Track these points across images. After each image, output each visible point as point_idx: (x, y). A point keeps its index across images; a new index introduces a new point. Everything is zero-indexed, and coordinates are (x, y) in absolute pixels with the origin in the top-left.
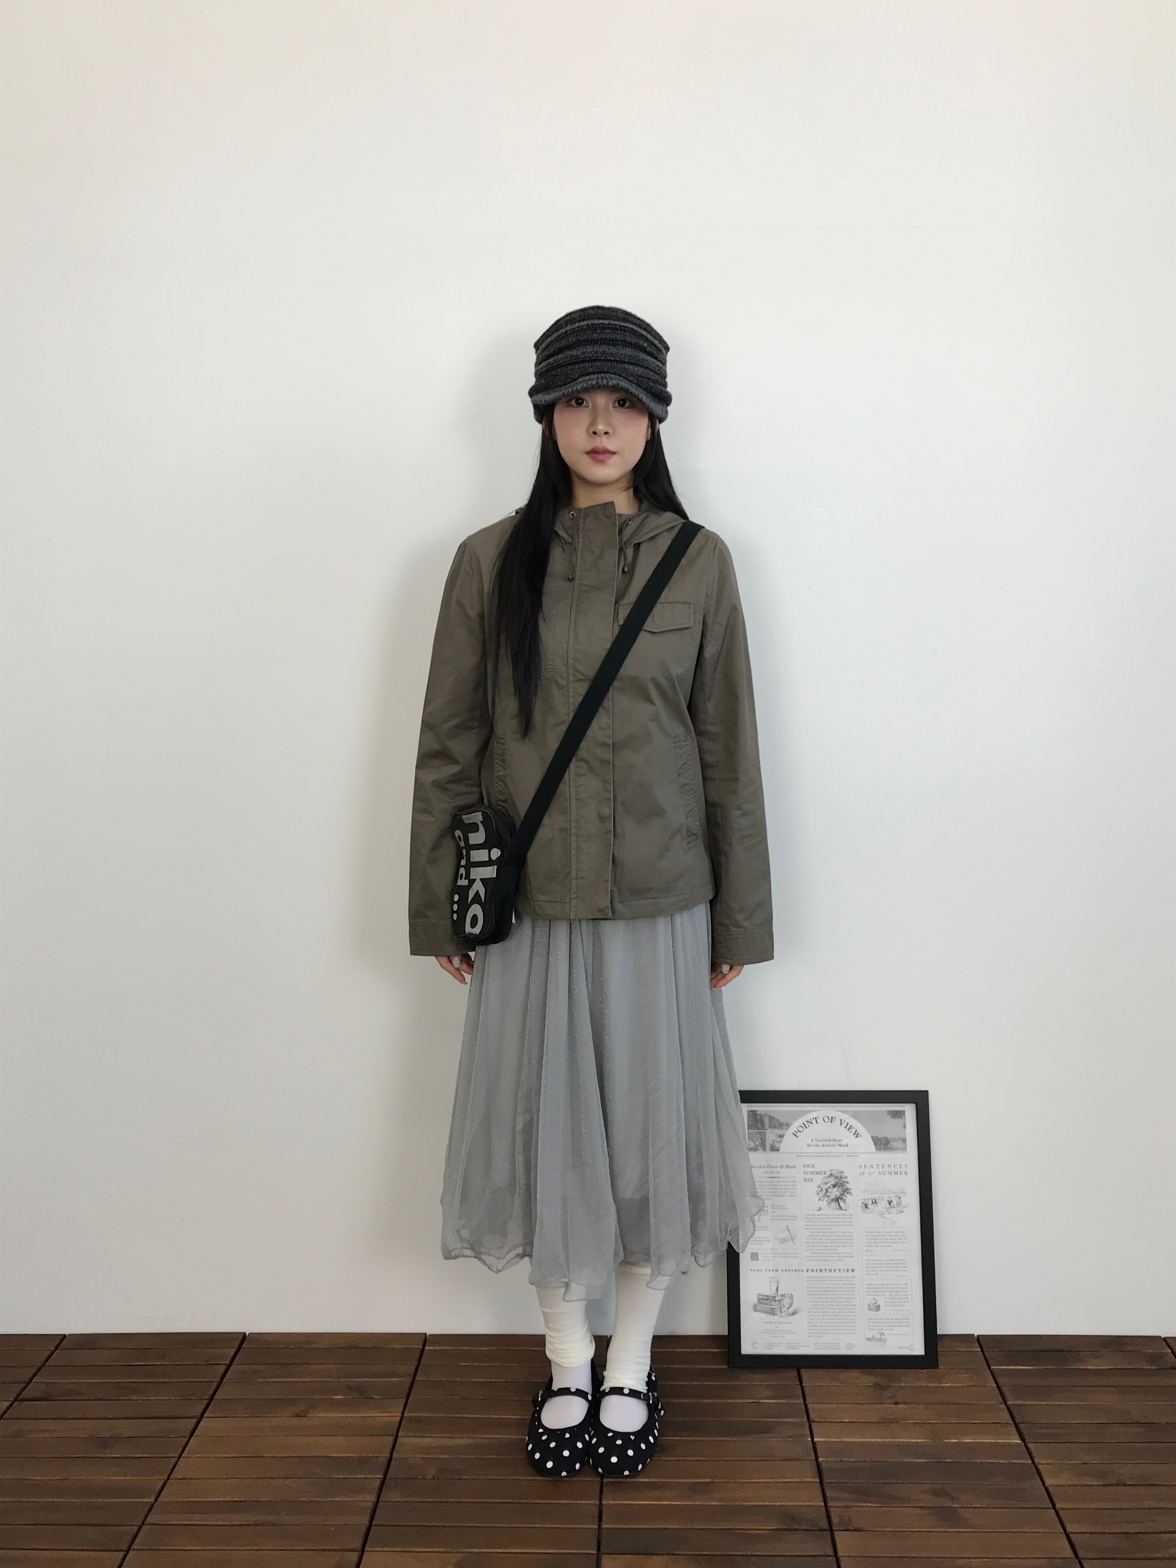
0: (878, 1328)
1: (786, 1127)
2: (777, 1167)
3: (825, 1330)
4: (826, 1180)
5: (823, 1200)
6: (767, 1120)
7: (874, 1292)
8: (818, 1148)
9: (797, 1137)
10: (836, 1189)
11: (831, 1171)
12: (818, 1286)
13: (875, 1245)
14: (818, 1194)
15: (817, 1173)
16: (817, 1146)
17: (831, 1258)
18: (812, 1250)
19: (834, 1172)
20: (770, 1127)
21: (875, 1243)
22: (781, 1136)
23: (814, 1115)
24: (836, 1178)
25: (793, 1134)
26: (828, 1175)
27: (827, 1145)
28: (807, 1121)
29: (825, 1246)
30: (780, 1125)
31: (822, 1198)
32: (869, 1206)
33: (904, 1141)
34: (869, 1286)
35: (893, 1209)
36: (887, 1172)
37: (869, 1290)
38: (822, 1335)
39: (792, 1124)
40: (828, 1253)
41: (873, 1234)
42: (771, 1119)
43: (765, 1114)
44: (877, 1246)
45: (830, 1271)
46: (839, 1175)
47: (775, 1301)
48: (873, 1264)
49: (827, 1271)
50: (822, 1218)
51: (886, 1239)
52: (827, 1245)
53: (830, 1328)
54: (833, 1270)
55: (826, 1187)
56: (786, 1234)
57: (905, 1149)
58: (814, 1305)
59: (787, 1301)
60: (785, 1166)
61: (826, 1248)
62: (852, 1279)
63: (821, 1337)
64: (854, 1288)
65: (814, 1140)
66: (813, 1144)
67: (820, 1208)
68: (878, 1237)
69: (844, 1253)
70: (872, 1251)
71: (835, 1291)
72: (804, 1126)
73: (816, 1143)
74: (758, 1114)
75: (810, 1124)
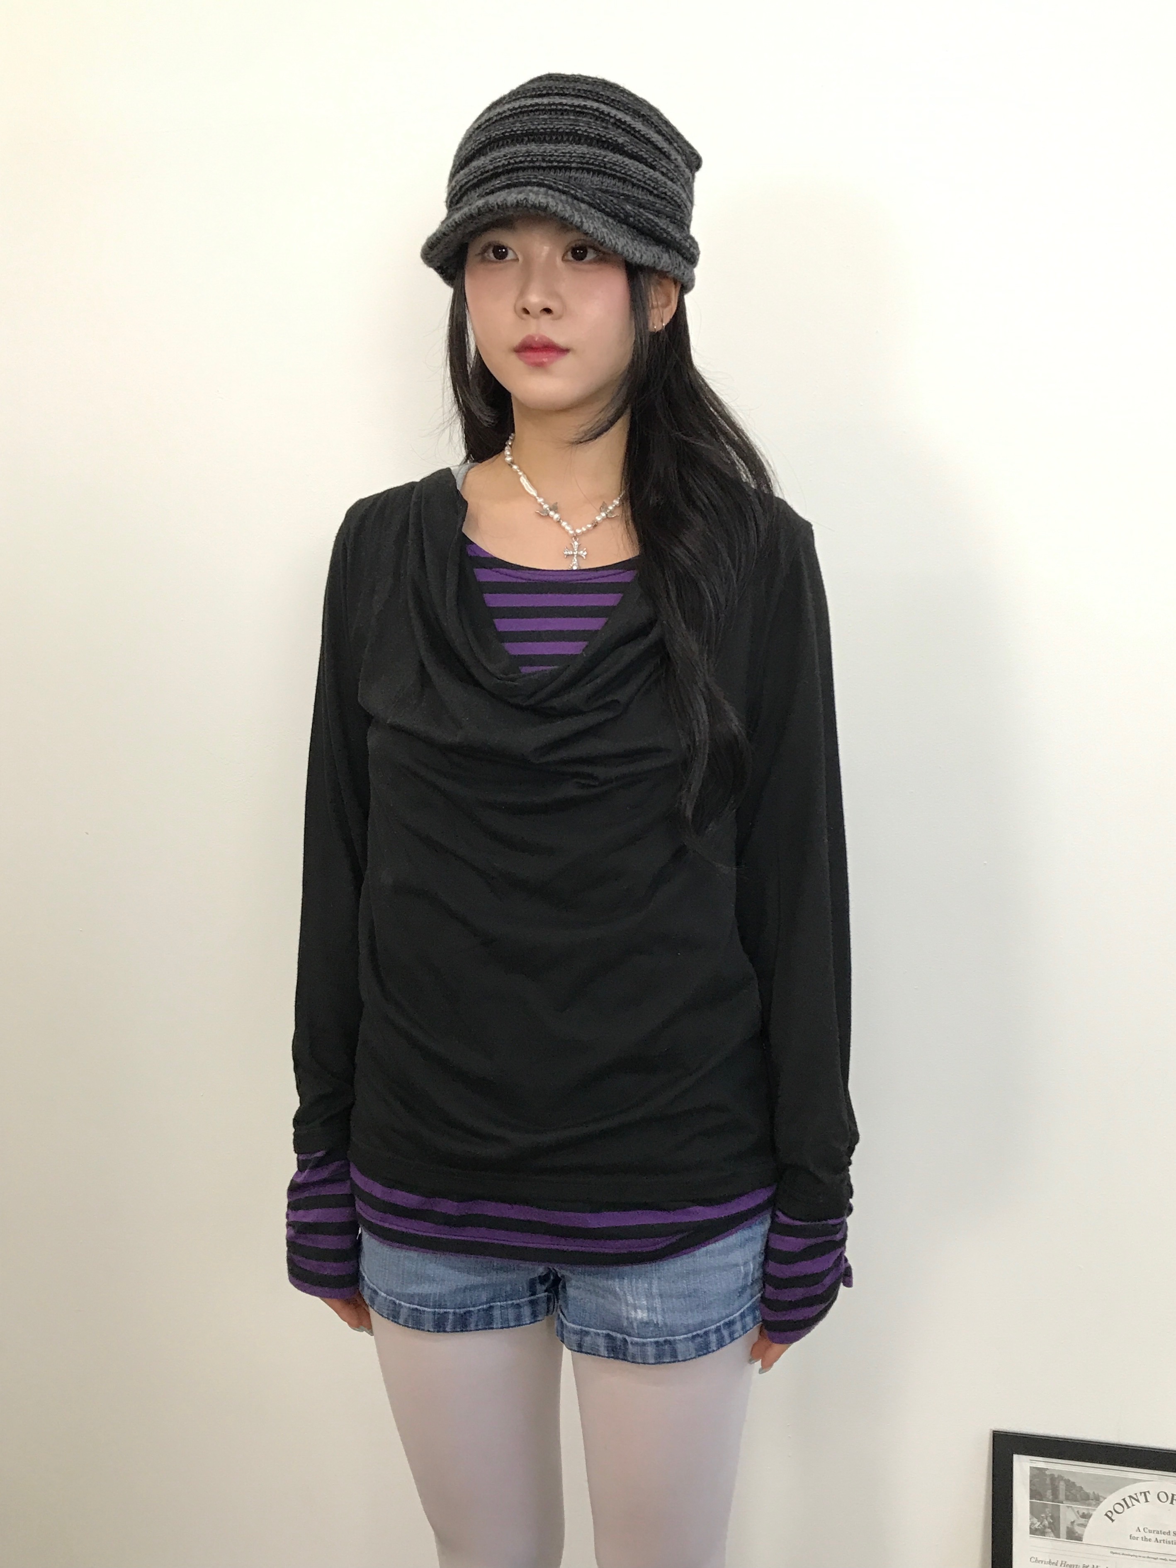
1: (1093, 1502)
6: (1062, 1486)
8: (1149, 1543)
9: (1113, 1520)
16: (1147, 1539)
20: (1067, 1499)
22: (1086, 1516)
23: (1140, 1486)
25: (1106, 1515)
27: (1164, 1541)
28: (1130, 1497)
30: (1084, 1498)
39: (1105, 1498)
42: (1070, 1485)
43: (1061, 1478)
65: (1142, 1529)
66: (1140, 1535)
72: (1123, 1503)
73: (1142, 1534)
74: (1046, 1475)
75: (1133, 1500)
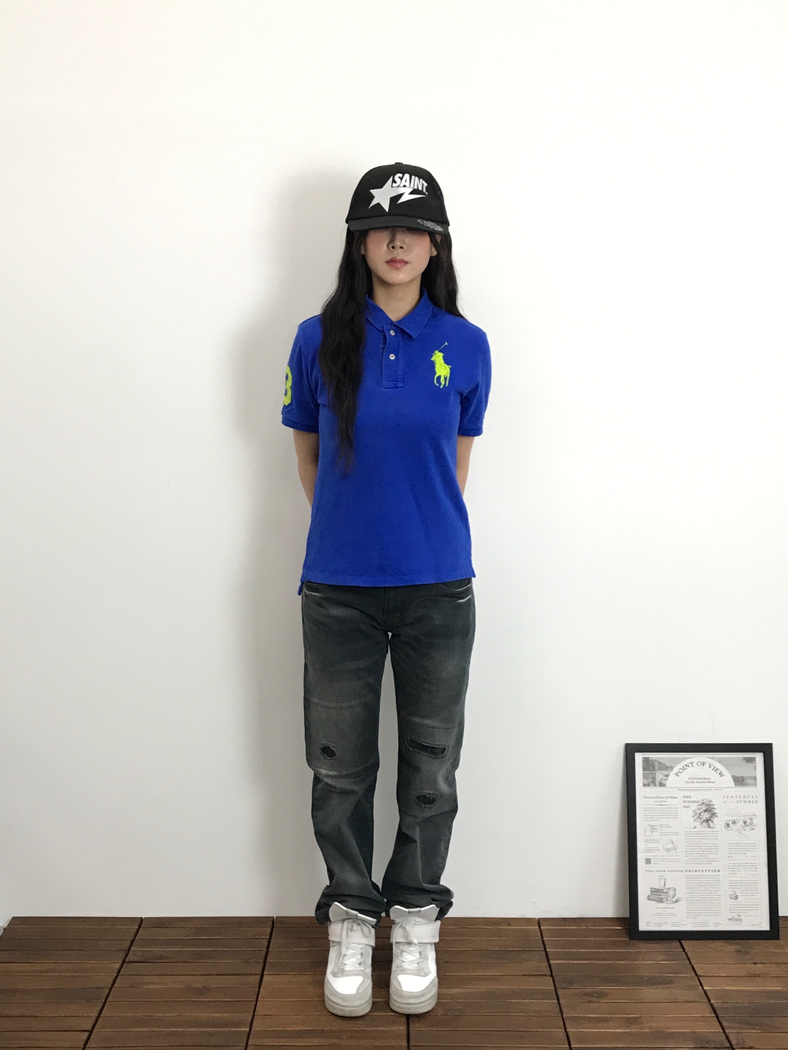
0: (737, 911)
1: (670, 769)
2: (664, 798)
3: (698, 913)
4: (699, 807)
5: (697, 821)
6: (656, 764)
7: (734, 886)
8: (693, 784)
9: (678, 776)
10: (706, 813)
11: (703, 800)
12: (694, 882)
13: (734, 852)
14: (693, 817)
15: (693, 802)
16: (692, 782)
17: (705, 862)
18: (689, 856)
19: (705, 801)
20: (659, 769)
21: (735, 851)
22: (667, 776)
23: (691, 760)
24: (707, 805)
25: (676, 774)
26: (700, 803)
27: (700, 782)
28: (686, 765)
29: (699, 854)
30: (667, 768)
31: (697, 820)
32: (730, 825)
33: (755, 778)
34: (730, 882)
35: (747, 828)
36: (743, 802)
37: (730, 885)
38: (696, 916)
39: (675, 767)
40: (701, 859)
41: (733, 845)
42: (660, 763)
43: (656, 761)
44: (735, 853)
45: (703, 871)
46: (708, 803)
47: (663, 893)
48: (733, 866)
49: (701, 871)
50: (697, 834)
51: (742, 848)
52: (700, 853)
53: (702, 912)
54: (705, 871)
55: (699, 811)
56: (670, 846)
57: (755, 785)
58: (690, 895)
59: (671, 892)
60: (669, 798)
61: (700, 855)
62: (719, 877)
63: (696, 918)
64: (719, 883)
65: (691, 778)
66: (690, 781)
67: (695, 827)
68: (737, 847)
69: (712, 859)
70: (732, 857)
71: (706, 885)
72: (682, 768)
73: (691, 780)
74: (650, 760)
75: (687, 767)
